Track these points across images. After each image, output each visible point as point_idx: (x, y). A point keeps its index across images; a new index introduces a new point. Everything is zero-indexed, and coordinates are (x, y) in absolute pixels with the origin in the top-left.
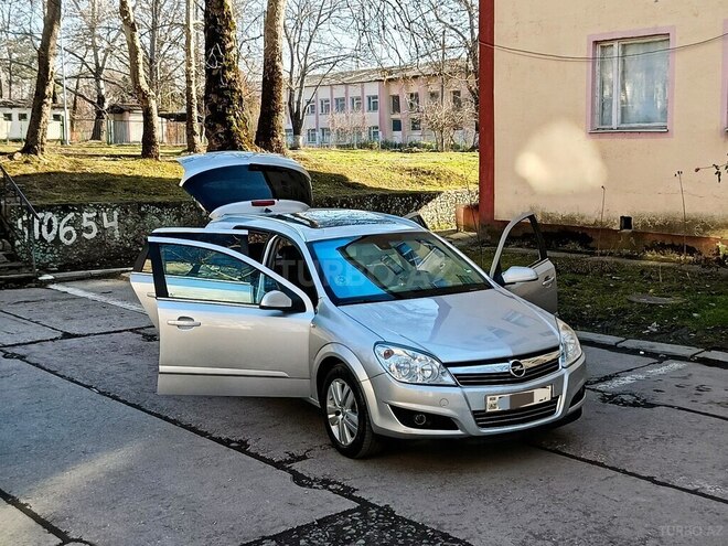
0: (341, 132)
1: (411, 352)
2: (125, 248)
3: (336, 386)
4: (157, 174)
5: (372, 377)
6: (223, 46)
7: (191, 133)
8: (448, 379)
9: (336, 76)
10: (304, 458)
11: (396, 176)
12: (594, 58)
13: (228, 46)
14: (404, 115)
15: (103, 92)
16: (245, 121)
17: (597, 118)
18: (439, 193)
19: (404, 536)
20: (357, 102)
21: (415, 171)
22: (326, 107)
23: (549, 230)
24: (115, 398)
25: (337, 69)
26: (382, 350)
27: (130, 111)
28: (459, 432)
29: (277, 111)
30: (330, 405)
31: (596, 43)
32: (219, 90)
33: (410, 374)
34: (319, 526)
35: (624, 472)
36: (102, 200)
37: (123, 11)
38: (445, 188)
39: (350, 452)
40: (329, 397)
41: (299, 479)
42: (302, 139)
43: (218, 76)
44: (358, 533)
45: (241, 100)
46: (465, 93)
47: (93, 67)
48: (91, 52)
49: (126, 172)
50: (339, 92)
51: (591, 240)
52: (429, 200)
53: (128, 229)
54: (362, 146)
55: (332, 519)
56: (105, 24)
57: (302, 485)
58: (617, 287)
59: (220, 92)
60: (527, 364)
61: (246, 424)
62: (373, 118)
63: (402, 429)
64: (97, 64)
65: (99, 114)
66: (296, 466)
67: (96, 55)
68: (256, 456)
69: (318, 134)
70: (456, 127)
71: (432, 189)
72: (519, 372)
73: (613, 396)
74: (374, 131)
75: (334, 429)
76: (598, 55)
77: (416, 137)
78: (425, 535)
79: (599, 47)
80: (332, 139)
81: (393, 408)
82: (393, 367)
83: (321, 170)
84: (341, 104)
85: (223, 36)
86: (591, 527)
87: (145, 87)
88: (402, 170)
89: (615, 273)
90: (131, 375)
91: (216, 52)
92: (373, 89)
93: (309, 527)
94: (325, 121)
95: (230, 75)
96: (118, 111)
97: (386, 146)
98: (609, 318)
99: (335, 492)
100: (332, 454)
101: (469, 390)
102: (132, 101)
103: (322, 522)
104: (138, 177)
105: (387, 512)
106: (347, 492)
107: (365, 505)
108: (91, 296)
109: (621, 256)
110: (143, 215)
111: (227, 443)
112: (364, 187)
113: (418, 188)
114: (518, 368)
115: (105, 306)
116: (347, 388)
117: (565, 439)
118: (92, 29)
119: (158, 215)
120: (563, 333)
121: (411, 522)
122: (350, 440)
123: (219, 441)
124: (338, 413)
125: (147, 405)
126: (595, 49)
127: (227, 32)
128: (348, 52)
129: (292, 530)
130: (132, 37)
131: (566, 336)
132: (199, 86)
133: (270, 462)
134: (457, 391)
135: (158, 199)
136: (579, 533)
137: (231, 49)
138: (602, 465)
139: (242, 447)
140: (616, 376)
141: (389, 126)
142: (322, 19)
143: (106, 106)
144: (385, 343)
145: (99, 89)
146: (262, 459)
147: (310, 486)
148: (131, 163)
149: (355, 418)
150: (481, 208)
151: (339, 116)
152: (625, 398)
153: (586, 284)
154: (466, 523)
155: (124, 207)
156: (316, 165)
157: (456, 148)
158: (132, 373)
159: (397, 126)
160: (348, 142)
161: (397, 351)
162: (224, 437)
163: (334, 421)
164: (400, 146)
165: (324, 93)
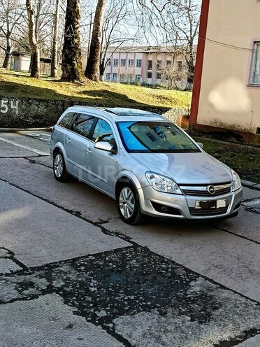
0: (122, 76)
1: (163, 177)
2: (20, 119)
3: (125, 191)
4: (38, 86)
5: (143, 187)
6: (74, 26)
7: (53, 68)
8: (179, 191)
9: (123, 48)
10: (107, 222)
11: (151, 98)
12: (253, 50)
13: (76, 26)
14: (154, 70)
15: (10, 45)
16: (81, 64)
17: (251, 79)
18: (171, 108)
19: (154, 260)
20: (131, 61)
21: (159, 97)
22: (116, 63)
23: (222, 131)
24: (17, 187)
25: (124, 45)
26: (149, 175)
27: (22, 55)
28: (182, 216)
29: (96, 61)
30: (121, 199)
31: (255, 42)
32: (70, 47)
33: (161, 187)
34: (115, 252)
35: (256, 242)
36: (11, 95)
37: (28, 4)
38: (173, 106)
39: (129, 222)
40: (121, 195)
41: (104, 231)
42: (104, 77)
43: (70, 41)
44: (133, 257)
45: (80, 54)
46: (184, 62)
47: (6, 32)
48: (5, 24)
49: (23, 83)
50: (123, 56)
51: (242, 137)
52: (166, 111)
53: (22, 110)
54: (132, 84)
55: (120, 250)
56: (14, 11)
57: (106, 234)
58: (253, 160)
59: (70, 49)
60: (216, 188)
61: (80, 205)
62: (138, 71)
63: (155, 212)
64: (8, 31)
65: (7, 55)
66: (104, 225)
67: (8, 26)
68: (84, 219)
69: (111, 76)
70: (179, 79)
71: (168, 106)
72: (212, 192)
73: (251, 208)
74: (138, 77)
75: (122, 210)
76: (255, 48)
77: (158, 82)
78: (163, 261)
79: (256, 45)
80: (118, 78)
81: (152, 202)
82: (154, 184)
83: (115, 91)
84: (124, 62)
85: (74, 21)
86: (241, 265)
87: (35, 42)
88: (154, 96)
89: (252, 153)
90: (25, 178)
91: (70, 29)
92: (140, 57)
93: (110, 252)
94: (115, 70)
95: (76, 41)
96: (17, 55)
97: (144, 85)
98: (250, 173)
99: (121, 238)
100: (120, 221)
101: (189, 197)
102: (23, 50)
103: (116, 251)
104: (28, 86)
105: (146, 249)
106: (127, 239)
107: (135, 246)
108: (4, 140)
109: (255, 146)
110: (30, 104)
111: (71, 212)
112: (135, 102)
113: (161, 105)
114: (212, 189)
115: (11, 145)
116: (130, 191)
117: (228, 225)
118: (7, 13)
119: (37, 105)
120: (234, 176)
121: (157, 255)
122: (129, 216)
123: (67, 210)
124: (124, 203)
125: (33, 191)
126: (254, 45)
127: (76, 19)
128: (130, 37)
129: (102, 253)
130: (31, 17)
131: (235, 177)
132: (59, 45)
133: (91, 222)
134: (183, 198)
135: (38, 97)
136: (235, 267)
137: (78, 28)
138: (246, 238)
139: (78, 214)
140: (252, 200)
141: (146, 75)
142: (119, 19)
143: (11, 51)
144: (151, 172)
145: (8, 43)
146: (87, 221)
147: (110, 235)
148: (25, 79)
149: (133, 206)
150: (191, 117)
151: (122, 68)
152: (257, 210)
153: (239, 157)
154: (183, 257)
155: (22, 100)
156: (113, 89)
157: (177, 89)
158: (25, 177)
159: (150, 75)
160: (125, 81)
161: (156, 176)
162: (69, 209)
163: (122, 207)
164: (150, 85)
165: (116, 56)
